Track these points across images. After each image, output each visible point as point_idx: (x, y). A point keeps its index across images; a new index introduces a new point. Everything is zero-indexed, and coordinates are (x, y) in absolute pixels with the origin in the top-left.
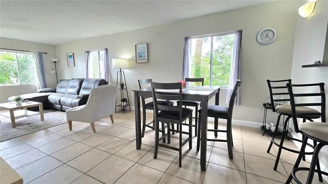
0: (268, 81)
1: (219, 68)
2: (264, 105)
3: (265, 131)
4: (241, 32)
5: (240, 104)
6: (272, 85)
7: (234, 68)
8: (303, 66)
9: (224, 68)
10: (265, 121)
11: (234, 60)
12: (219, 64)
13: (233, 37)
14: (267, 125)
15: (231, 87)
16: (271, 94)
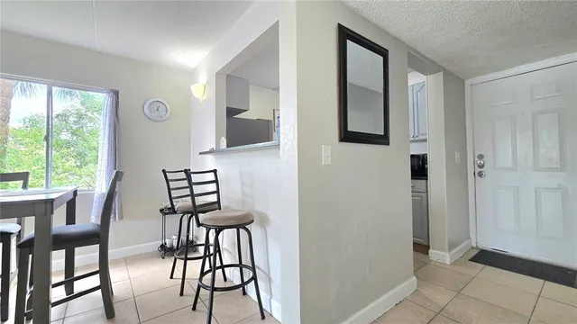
0: (164, 171)
1: (68, 154)
2: (162, 210)
3: (166, 251)
4: (116, 93)
5: (121, 217)
6: (170, 176)
7: (106, 152)
8: (201, 153)
9: (80, 155)
10: (164, 237)
11: (106, 138)
12: (68, 144)
13: (102, 99)
14: (167, 241)
15: (102, 188)
16: (169, 190)
